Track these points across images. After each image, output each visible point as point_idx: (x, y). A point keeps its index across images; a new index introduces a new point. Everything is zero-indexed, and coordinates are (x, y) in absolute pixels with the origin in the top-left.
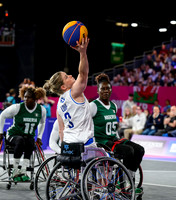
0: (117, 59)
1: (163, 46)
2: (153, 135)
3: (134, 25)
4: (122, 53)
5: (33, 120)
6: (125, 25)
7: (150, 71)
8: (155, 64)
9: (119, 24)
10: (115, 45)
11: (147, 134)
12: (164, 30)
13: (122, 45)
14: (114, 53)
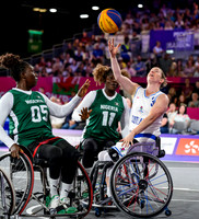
0: (34, 48)
1: (85, 34)
2: (73, 129)
3: (53, 10)
4: (40, 41)
5: (112, 108)
6: (42, 11)
7: (71, 60)
8: (76, 52)
9: (37, 9)
10: (32, 32)
11: (67, 128)
12: (86, 16)
13: (40, 33)
14: (31, 41)
